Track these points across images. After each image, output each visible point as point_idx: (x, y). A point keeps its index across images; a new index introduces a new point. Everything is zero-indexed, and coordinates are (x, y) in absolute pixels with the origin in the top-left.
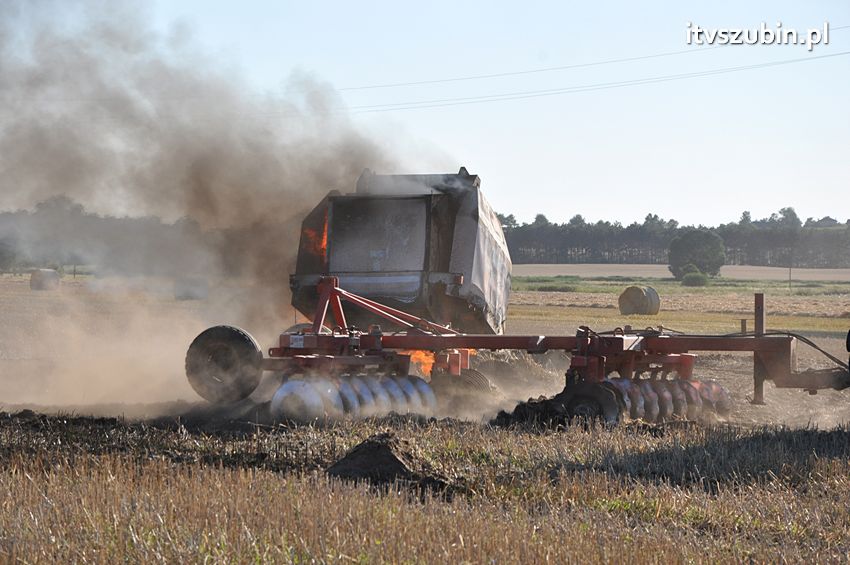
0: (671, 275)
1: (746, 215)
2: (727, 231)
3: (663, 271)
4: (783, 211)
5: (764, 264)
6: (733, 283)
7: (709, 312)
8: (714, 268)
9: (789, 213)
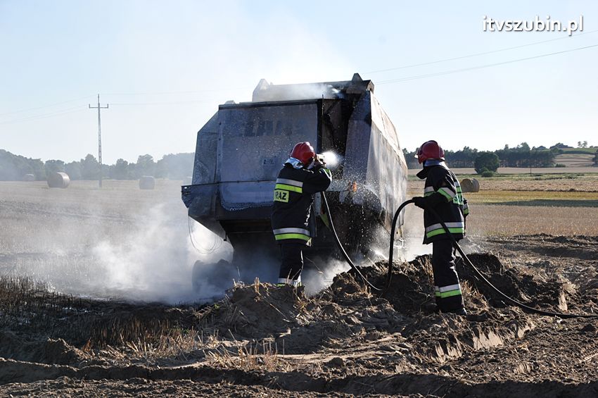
0: (476, 173)
1: (507, 146)
2: (499, 153)
3: (473, 171)
4: (522, 144)
5: (515, 166)
6: (503, 175)
7: (503, 190)
8: (495, 169)
9: (525, 145)
